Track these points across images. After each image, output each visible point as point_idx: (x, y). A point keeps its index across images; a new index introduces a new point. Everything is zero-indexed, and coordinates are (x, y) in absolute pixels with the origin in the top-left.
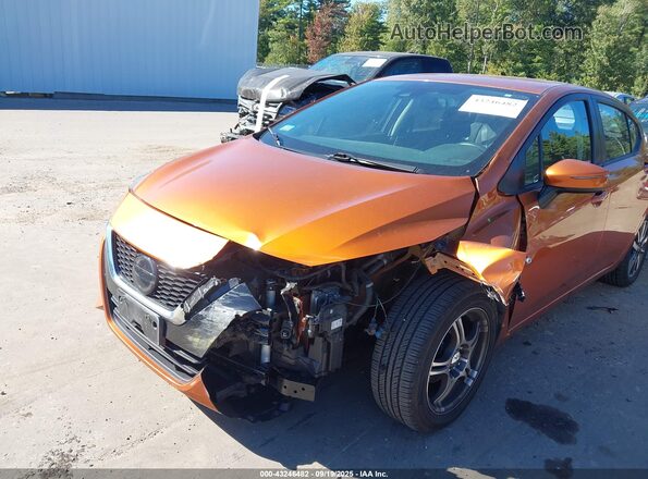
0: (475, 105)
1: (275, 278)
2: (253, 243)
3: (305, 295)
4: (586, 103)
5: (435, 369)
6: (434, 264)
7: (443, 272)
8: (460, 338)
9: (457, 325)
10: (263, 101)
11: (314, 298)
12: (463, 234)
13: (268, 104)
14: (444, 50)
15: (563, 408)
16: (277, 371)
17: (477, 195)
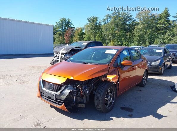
0: (107, 52)
1: (75, 84)
2: (72, 78)
3: (82, 87)
4: (128, 50)
5: (106, 99)
6: (103, 80)
7: (105, 81)
8: (110, 94)
9: (109, 91)
10: (60, 54)
11: (83, 88)
12: (108, 74)
13: (62, 54)
14: (100, 38)
15: (131, 107)
16: (77, 102)
17: (109, 68)
